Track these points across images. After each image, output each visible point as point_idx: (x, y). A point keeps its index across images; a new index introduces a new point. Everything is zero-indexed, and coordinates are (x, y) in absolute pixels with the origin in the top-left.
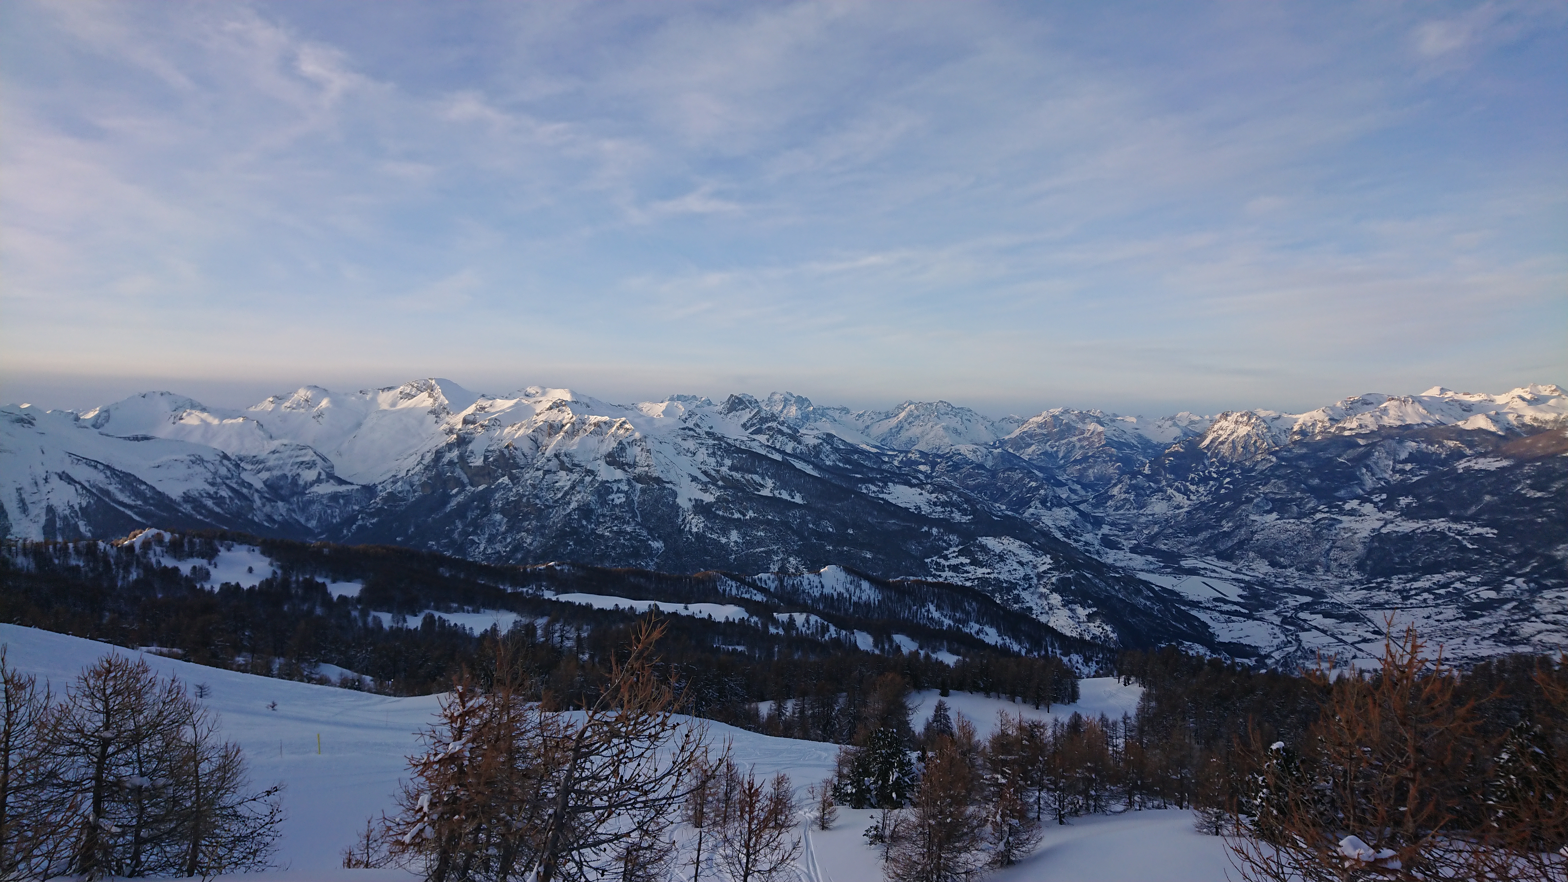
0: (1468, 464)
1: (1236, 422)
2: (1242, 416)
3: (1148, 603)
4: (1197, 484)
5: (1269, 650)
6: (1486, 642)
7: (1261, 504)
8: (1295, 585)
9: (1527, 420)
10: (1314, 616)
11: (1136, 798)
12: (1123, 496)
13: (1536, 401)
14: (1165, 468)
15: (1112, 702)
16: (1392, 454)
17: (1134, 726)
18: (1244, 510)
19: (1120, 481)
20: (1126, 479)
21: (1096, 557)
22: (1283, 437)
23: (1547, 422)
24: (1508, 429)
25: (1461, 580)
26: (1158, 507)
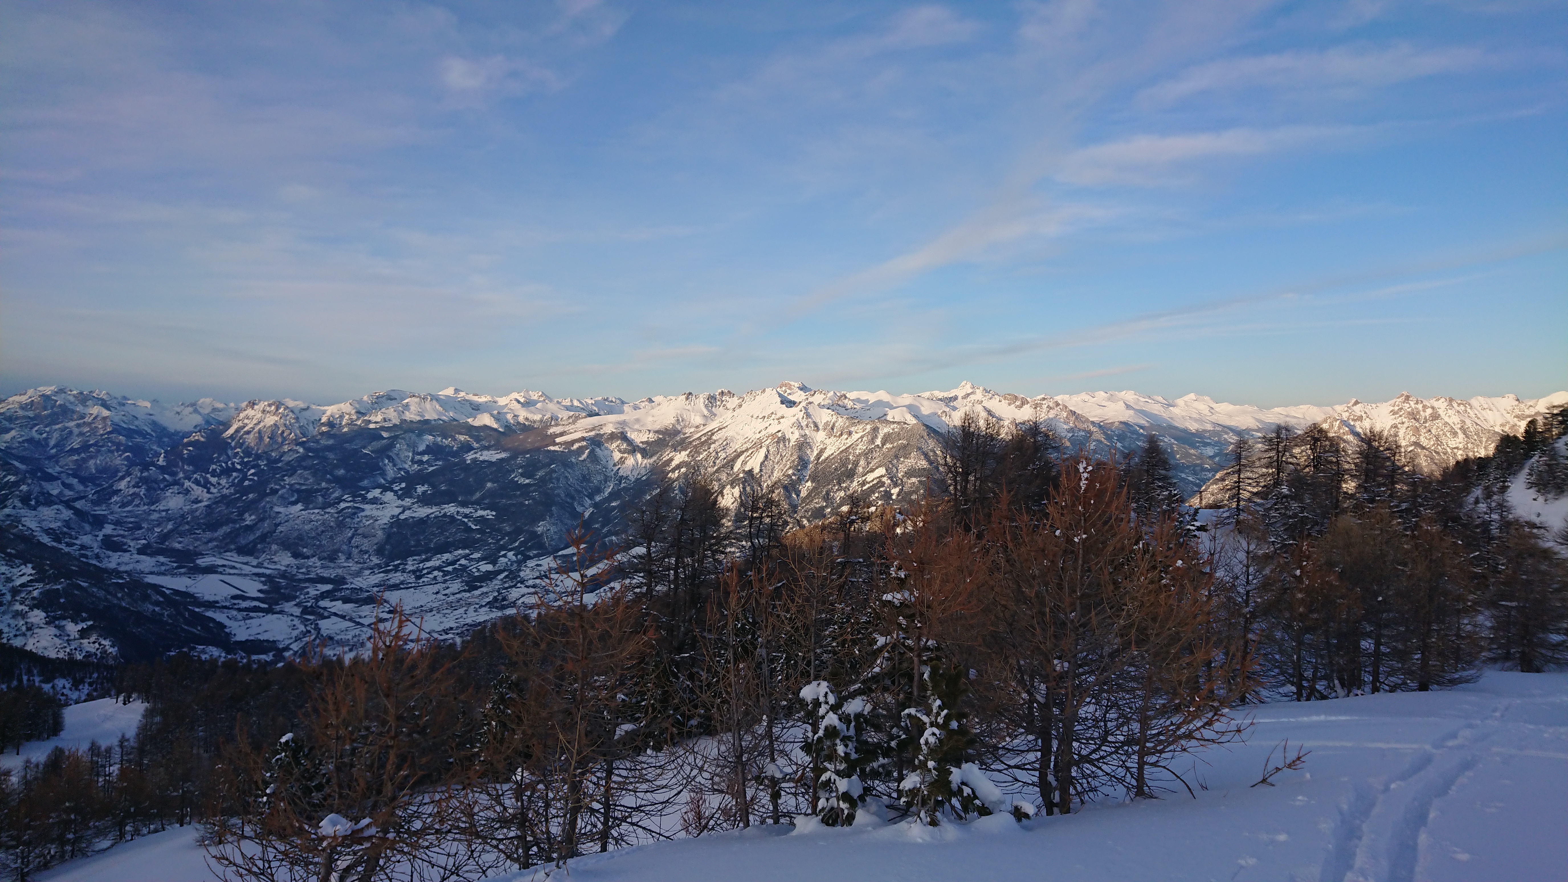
0: (474, 456)
1: (264, 411)
2: (270, 405)
3: (157, 609)
4: (219, 476)
5: (287, 642)
6: (484, 609)
7: (286, 496)
8: (317, 574)
9: (521, 419)
10: (334, 603)
11: (128, 828)
12: (132, 491)
13: (528, 404)
14: (182, 459)
15: (108, 726)
16: (412, 446)
17: (133, 748)
18: (268, 502)
19: (128, 474)
20: (136, 472)
21: (94, 562)
22: (311, 428)
23: (535, 422)
24: (506, 426)
25: (466, 557)
26: (173, 502)
